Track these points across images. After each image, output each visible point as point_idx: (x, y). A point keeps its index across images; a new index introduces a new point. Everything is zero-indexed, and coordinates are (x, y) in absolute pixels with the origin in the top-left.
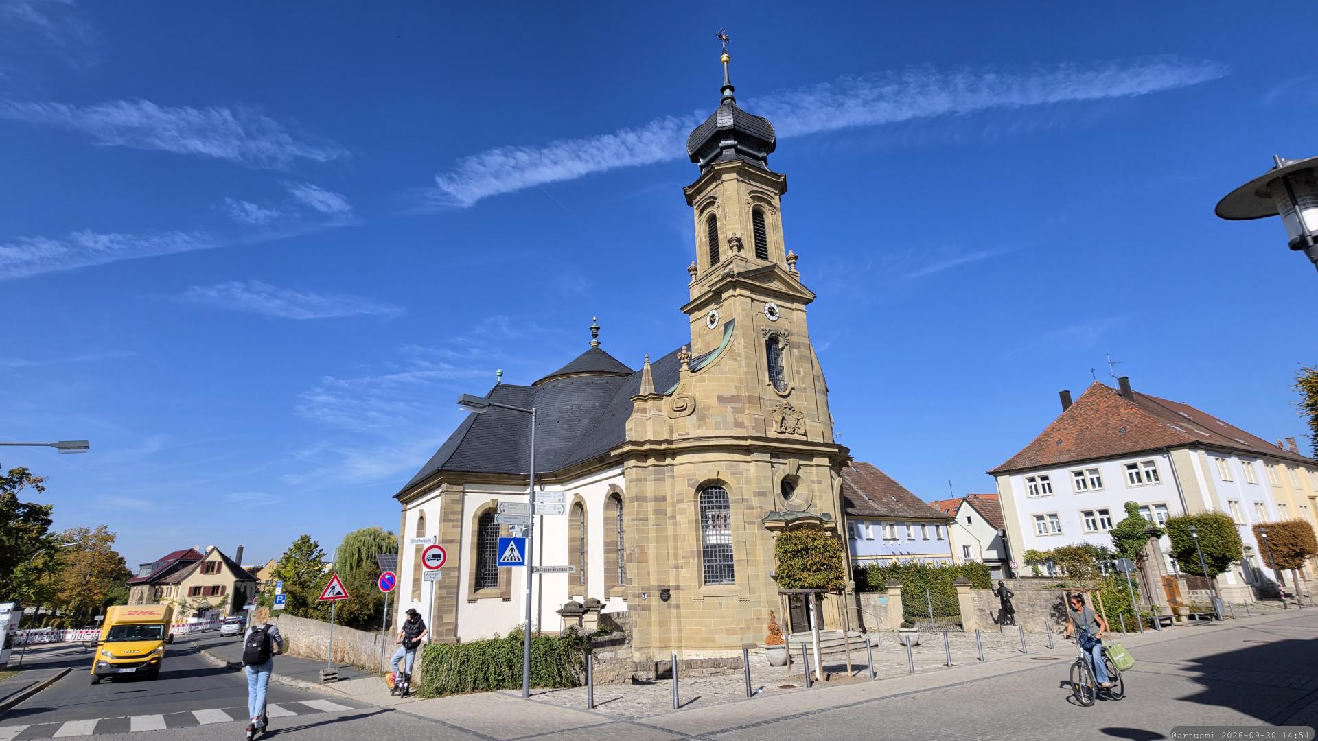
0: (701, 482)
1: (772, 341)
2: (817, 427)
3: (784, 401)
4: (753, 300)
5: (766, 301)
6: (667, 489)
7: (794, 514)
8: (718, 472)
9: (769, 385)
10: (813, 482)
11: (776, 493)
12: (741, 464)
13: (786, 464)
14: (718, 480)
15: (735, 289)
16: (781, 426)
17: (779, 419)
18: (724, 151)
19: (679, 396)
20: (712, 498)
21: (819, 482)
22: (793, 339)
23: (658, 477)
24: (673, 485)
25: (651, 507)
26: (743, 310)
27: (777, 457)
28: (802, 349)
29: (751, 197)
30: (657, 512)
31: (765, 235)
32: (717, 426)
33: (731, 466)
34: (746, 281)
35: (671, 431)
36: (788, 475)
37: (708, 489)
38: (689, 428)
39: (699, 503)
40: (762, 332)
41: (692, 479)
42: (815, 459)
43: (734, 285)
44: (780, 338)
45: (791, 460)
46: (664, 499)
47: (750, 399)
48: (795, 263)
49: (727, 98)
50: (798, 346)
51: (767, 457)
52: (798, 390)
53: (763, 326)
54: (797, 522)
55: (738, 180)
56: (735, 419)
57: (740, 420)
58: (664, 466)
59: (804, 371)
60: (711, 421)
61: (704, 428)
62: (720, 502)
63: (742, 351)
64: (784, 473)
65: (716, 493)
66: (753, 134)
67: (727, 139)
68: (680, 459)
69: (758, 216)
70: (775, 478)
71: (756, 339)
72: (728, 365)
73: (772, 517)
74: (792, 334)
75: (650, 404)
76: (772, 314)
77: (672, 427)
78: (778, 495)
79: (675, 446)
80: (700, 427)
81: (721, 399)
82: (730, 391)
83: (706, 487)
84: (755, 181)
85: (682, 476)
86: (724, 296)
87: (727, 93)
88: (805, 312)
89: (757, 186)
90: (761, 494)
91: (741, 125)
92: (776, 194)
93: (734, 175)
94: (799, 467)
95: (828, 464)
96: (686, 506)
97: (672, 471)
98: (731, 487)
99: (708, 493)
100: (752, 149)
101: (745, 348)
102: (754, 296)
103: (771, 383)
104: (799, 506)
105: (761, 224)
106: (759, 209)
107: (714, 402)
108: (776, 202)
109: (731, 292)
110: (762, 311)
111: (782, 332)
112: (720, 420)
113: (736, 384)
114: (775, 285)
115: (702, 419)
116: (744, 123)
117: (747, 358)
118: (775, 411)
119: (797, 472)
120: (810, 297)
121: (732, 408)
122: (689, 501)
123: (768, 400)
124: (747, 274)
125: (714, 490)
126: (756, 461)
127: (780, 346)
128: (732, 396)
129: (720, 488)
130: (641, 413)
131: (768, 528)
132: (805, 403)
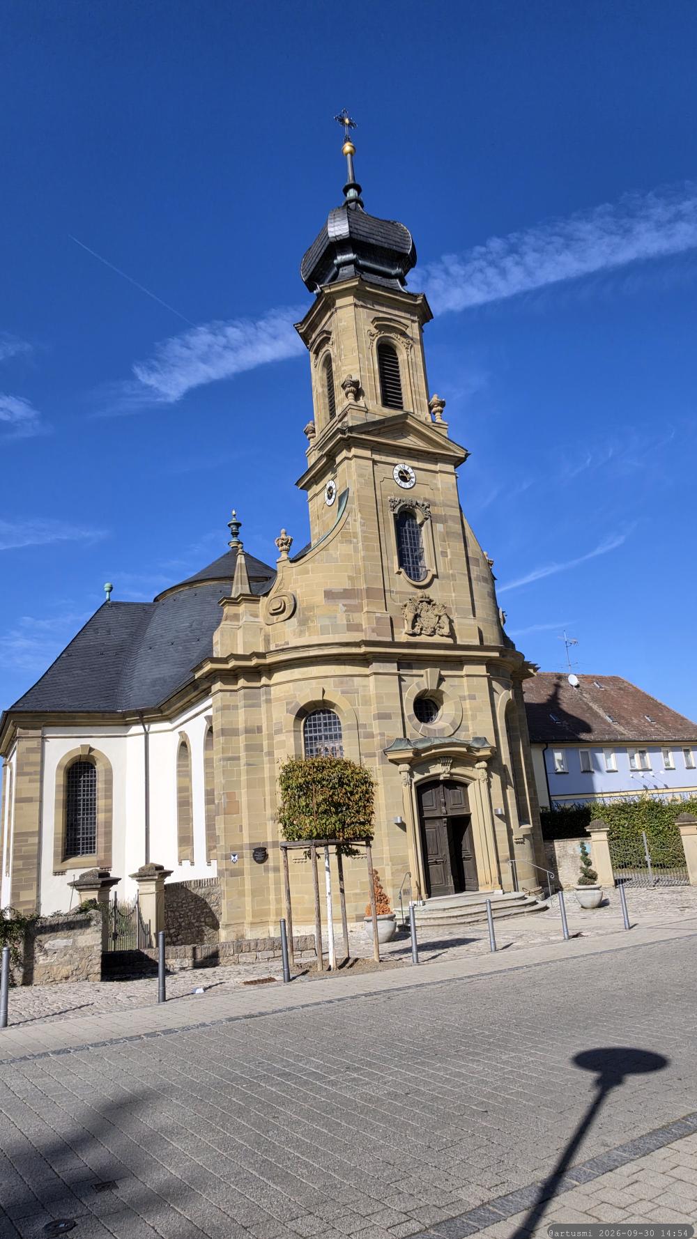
0: (302, 705)
1: (405, 518)
2: (471, 625)
3: (420, 593)
4: (375, 462)
5: (396, 462)
6: (261, 717)
7: (430, 740)
8: (324, 692)
9: (399, 573)
10: (463, 698)
11: (406, 715)
12: (355, 678)
13: (422, 676)
14: (324, 702)
15: (349, 450)
16: (413, 627)
17: (411, 616)
18: (341, 269)
19: (278, 594)
20: (320, 725)
21: (472, 697)
22: (434, 510)
23: (250, 702)
24: (269, 711)
25: (242, 740)
26: (360, 476)
27: (410, 667)
28: (450, 523)
29: (376, 327)
30: (248, 748)
31: (399, 376)
32: (324, 630)
33: (342, 683)
34: (363, 436)
35: (267, 641)
36: (426, 691)
37: (314, 714)
38: (289, 635)
39: (302, 733)
40: (389, 504)
41: (292, 703)
42: (466, 667)
43: (348, 443)
44: (418, 511)
45: (428, 670)
46: (259, 730)
47: (370, 593)
48: (441, 412)
49: (351, 201)
50: (443, 519)
51: (393, 668)
52: (444, 578)
53: (390, 495)
54: (433, 751)
55: (356, 305)
56: (348, 620)
57: (356, 621)
58: (259, 688)
59: (452, 552)
60: (316, 624)
61: (307, 633)
62: (330, 730)
63: (359, 530)
64: (419, 689)
65: (325, 718)
66: (379, 244)
67: (344, 252)
68: (278, 677)
69: (386, 353)
70: (405, 695)
71: (380, 514)
72: (339, 549)
73: (396, 746)
74: (435, 505)
75: (242, 608)
76: (404, 479)
77: (269, 636)
78: (409, 717)
79: (269, 660)
80: (301, 633)
81: (329, 595)
82: (342, 584)
83: (310, 713)
84: (382, 305)
85: (279, 699)
86: (338, 459)
87: (352, 193)
88: (455, 474)
89: (384, 311)
90: (383, 716)
91: (361, 233)
92: (413, 321)
93: (350, 299)
94: (441, 679)
95: (485, 673)
96: (284, 738)
97: (268, 693)
98: (342, 710)
99: (315, 720)
100: (382, 264)
101: (363, 525)
102: (377, 457)
103: (402, 570)
104: (442, 730)
105: (393, 362)
106: (388, 342)
107: (320, 598)
108: (414, 330)
109: (344, 453)
110: (390, 476)
111: (420, 502)
112: (327, 622)
113: (351, 574)
114: (410, 441)
115: (304, 622)
116: (366, 230)
117: (365, 539)
118: (405, 606)
119: (439, 684)
120: (461, 454)
121: (344, 605)
122: (287, 732)
123: (397, 593)
124: (367, 428)
125: (322, 715)
126: (375, 674)
127: (419, 521)
128: (345, 590)
129: (330, 712)
130: (231, 621)
131: (391, 761)
132: (453, 595)
